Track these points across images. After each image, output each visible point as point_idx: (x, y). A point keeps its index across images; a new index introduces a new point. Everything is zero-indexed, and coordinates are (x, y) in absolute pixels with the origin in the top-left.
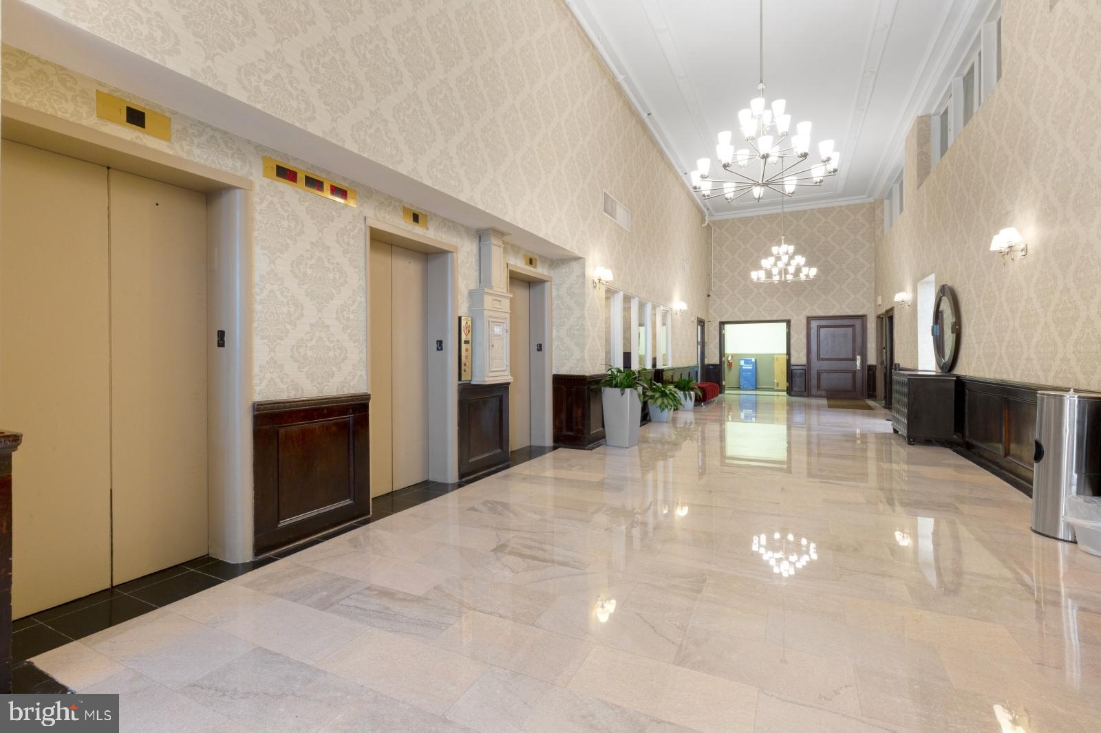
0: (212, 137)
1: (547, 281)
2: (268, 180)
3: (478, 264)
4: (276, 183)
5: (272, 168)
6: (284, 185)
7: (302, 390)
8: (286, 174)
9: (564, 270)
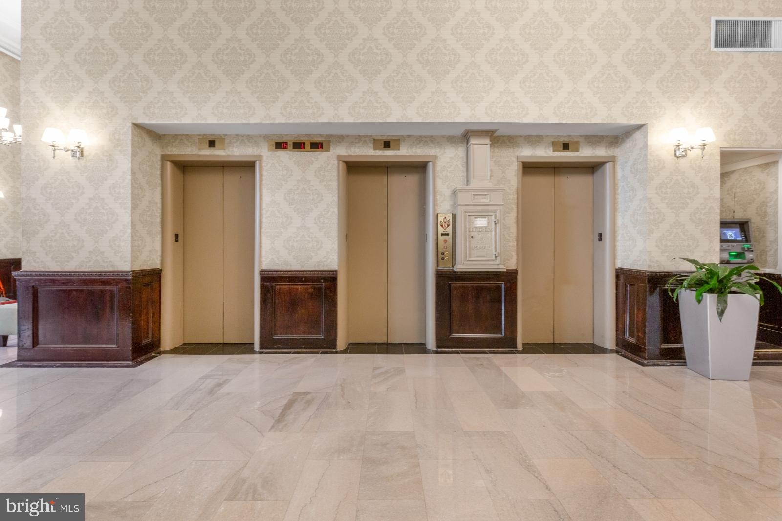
0: (243, 140)
1: (606, 162)
2: (271, 152)
3: (465, 165)
4: (275, 152)
5: (273, 145)
6: (281, 153)
7: (291, 266)
8: (280, 145)
9: (628, 144)
